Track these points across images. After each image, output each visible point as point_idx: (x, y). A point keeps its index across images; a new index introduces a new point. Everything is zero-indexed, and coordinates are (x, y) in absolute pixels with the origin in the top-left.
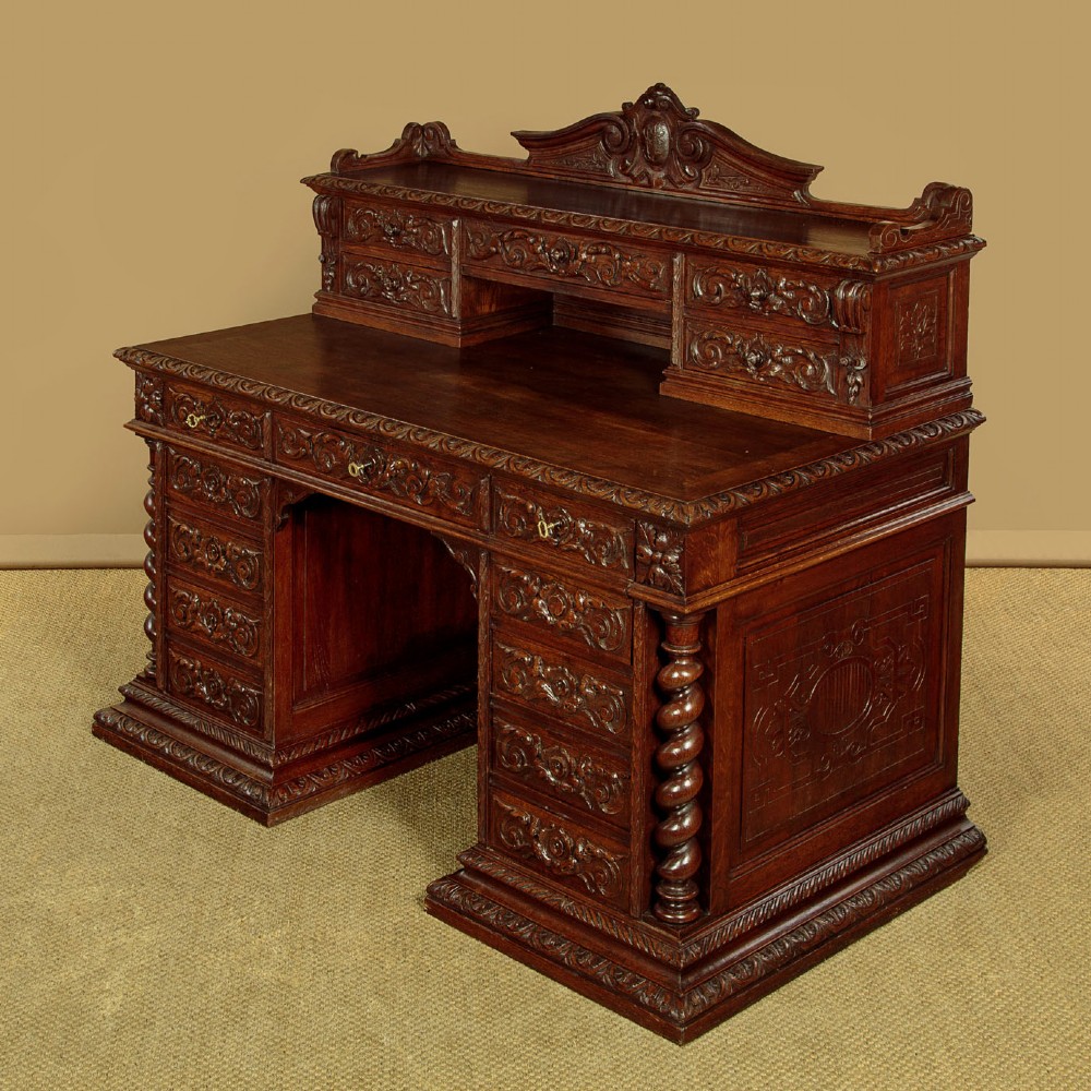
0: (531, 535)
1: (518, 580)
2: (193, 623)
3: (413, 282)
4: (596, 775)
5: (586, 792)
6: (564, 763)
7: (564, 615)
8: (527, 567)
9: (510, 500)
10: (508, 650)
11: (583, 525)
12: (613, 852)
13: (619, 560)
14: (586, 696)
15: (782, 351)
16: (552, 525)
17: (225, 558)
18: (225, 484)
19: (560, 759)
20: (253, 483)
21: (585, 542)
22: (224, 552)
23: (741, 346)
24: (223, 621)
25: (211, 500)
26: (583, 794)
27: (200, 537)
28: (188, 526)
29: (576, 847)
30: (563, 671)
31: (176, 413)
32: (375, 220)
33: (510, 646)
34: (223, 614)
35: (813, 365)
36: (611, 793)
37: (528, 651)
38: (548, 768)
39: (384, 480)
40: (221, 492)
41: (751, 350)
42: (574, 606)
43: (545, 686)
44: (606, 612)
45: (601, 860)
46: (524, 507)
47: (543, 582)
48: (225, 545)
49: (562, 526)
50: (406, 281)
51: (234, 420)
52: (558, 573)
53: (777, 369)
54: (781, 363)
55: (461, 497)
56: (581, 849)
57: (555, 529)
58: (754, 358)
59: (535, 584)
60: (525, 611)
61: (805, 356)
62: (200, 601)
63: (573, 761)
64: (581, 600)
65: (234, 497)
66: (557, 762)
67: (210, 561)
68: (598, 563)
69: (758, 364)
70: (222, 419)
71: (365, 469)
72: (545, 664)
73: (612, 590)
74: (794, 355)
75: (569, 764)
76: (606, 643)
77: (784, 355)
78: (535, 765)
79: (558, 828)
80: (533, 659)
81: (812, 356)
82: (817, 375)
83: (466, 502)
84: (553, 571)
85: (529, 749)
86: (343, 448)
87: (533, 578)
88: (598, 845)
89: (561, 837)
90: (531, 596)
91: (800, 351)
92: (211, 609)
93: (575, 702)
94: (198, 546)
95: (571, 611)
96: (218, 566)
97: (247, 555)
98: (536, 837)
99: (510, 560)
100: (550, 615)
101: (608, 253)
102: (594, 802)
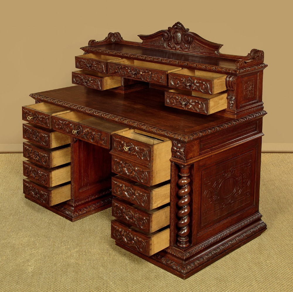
0: (122, 150)
1: (119, 163)
2: (30, 175)
3: (91, 80)
4: (139, 218)
5: (137, 223)
6: (131, 214)
7: (131, 173)
8: (122, 159)
9: (117, 140)
10: (116, 182)
11: (137, 148)
12: (144, 240)
13: (146, 157)
14: (136, 196)
15: (192, 101)
16: (128, 148)
17: (39, 157)
18: (38, 135)
19: (130, 213)
20: (46, 136)
21: (137, 152)
22: (38, 155)
23: (181, 99)
24: (38, 174)
25: (35, 140)
26: (136, 223)
27: (32, 151)
28: (29, 147)
29: (134, 238)
30: (130, 189)
31: (25, 116)
32: (84, 62)
33: (116, 181)
34: (38, 172)
35: (200, 105)
36: (144, 223)
37: (121, 183)
38: (126, 216)
39: (82, 135)
40: (37, 138)
41: (183, 101)
42: (134, 170)
43: (126, 193)
44: (143, 172)
45: (141, 242)
46: (121, 142)
47: (126, 164)
48: (39, 153)
49: (131, 148)
50: (89, 80)
51: (41, 118)
52: (130, 161)
53: (191, 106)
54: (191, 104)
55: (103, 140)
56: (135, 238)
57: (129, 149)
58: (184, 103)
59: (124, 164)
60: (121, 171)
61: (198, 102)
62: (32, 168)
63: (133, 214)
64: (136, 169)
65: (41, 139)
66: (129, 214)
67: (34, 157)
68: (141, 158)
69: (185, 105)
70: (37, 118)
71: (77, 132)
72: (126, 187)
73: (144, 166)
74: (195, 102)
75: (132, 215)
76: (143, 181)
77: (192, 102)
78: (123, 215)
79: (129, 233)
80: (122, 185)
81: (200, 102)
82: (202, 108)
83: (105, 141)
84: (129, 160)
85: (122, 210)
86: (71, 126)
87: (123, 162)
88: (140, 238)
89: (130, 235)
90: (122, 167)
91: (197, 101)
92: (35, 171)
93: (133, 197)
94: (31, 153)
95: (134, 172)
96: (36, 158)
97: (44, 156)
98: (123, 235)
99: (117, 157)
100: (128, 172)
101: (148, 72)
102: (139, 226)
